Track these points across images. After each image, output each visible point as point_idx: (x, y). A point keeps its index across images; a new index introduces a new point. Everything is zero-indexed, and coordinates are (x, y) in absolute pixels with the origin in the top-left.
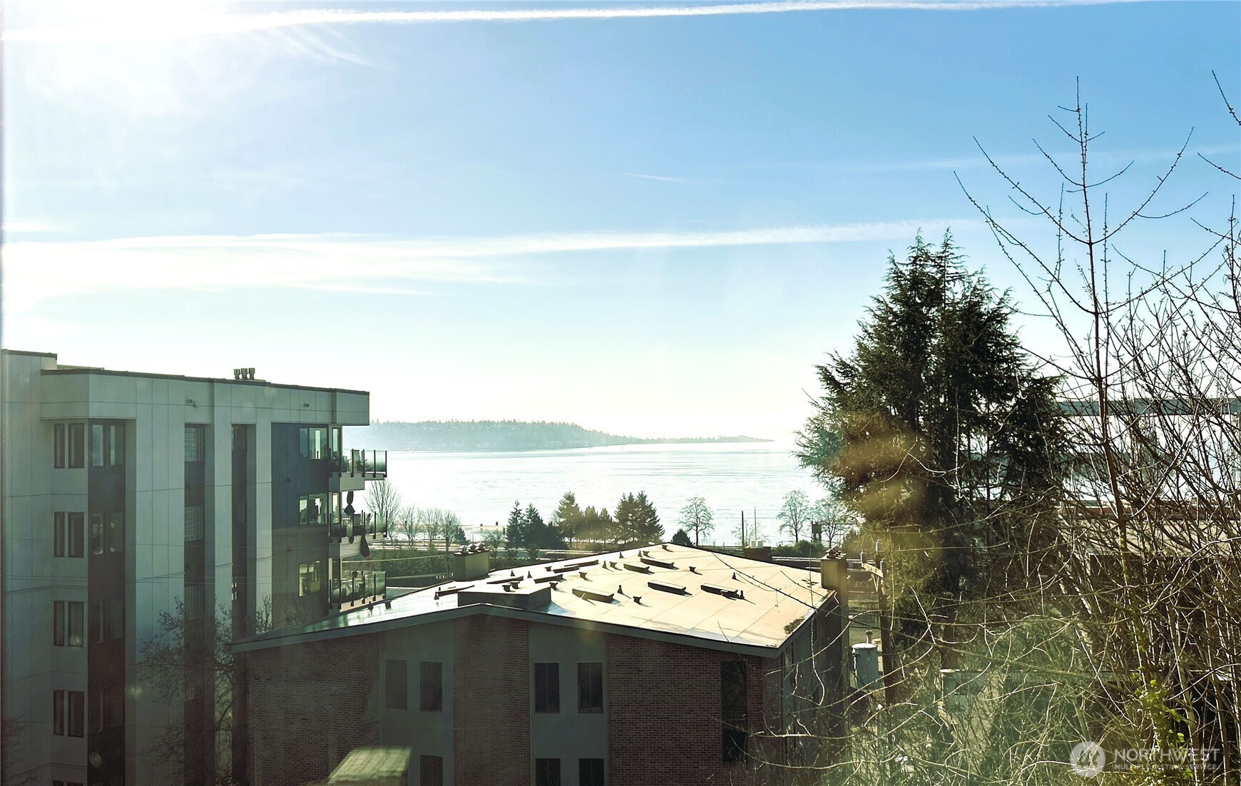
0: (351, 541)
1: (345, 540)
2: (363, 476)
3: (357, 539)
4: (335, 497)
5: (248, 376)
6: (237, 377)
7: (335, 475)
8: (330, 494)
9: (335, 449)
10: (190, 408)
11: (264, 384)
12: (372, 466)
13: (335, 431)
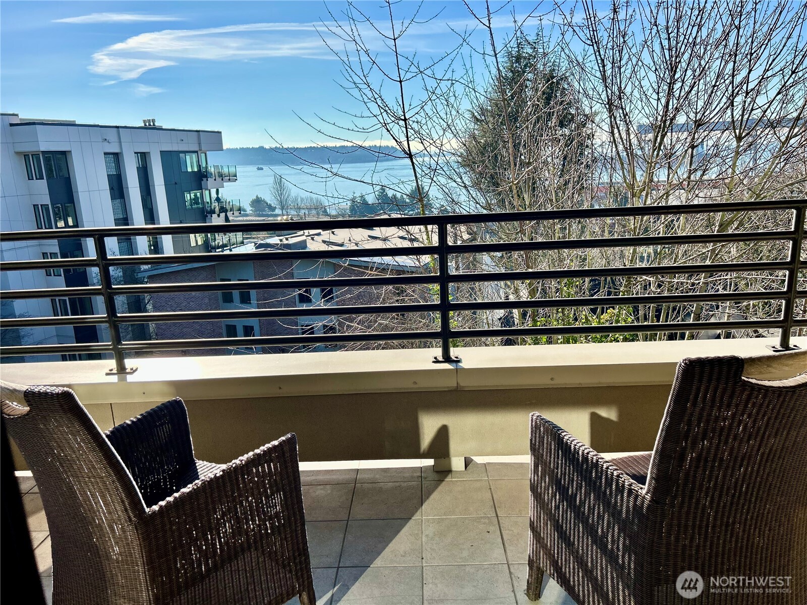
0: (219, 216)
1: (214, 216)
2: (222, 180)
3: (223, 215)
4: (207, 192)
5: (152, 124)
6: (145, 125)
7: (205, 179)
8: (204, 190)
9: (204, 165)
10: (106, 143)
11: (161, 129)
12: (227, 174)
13: (203, 155)
